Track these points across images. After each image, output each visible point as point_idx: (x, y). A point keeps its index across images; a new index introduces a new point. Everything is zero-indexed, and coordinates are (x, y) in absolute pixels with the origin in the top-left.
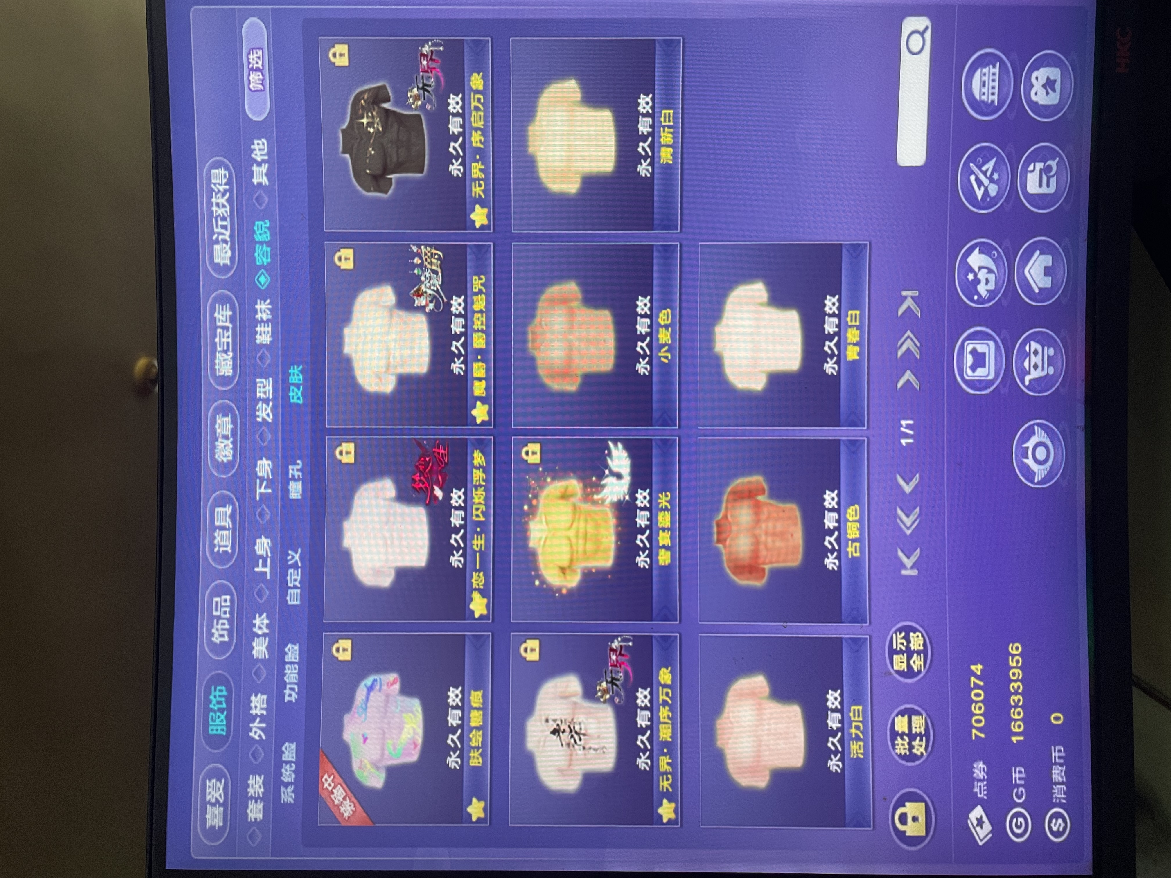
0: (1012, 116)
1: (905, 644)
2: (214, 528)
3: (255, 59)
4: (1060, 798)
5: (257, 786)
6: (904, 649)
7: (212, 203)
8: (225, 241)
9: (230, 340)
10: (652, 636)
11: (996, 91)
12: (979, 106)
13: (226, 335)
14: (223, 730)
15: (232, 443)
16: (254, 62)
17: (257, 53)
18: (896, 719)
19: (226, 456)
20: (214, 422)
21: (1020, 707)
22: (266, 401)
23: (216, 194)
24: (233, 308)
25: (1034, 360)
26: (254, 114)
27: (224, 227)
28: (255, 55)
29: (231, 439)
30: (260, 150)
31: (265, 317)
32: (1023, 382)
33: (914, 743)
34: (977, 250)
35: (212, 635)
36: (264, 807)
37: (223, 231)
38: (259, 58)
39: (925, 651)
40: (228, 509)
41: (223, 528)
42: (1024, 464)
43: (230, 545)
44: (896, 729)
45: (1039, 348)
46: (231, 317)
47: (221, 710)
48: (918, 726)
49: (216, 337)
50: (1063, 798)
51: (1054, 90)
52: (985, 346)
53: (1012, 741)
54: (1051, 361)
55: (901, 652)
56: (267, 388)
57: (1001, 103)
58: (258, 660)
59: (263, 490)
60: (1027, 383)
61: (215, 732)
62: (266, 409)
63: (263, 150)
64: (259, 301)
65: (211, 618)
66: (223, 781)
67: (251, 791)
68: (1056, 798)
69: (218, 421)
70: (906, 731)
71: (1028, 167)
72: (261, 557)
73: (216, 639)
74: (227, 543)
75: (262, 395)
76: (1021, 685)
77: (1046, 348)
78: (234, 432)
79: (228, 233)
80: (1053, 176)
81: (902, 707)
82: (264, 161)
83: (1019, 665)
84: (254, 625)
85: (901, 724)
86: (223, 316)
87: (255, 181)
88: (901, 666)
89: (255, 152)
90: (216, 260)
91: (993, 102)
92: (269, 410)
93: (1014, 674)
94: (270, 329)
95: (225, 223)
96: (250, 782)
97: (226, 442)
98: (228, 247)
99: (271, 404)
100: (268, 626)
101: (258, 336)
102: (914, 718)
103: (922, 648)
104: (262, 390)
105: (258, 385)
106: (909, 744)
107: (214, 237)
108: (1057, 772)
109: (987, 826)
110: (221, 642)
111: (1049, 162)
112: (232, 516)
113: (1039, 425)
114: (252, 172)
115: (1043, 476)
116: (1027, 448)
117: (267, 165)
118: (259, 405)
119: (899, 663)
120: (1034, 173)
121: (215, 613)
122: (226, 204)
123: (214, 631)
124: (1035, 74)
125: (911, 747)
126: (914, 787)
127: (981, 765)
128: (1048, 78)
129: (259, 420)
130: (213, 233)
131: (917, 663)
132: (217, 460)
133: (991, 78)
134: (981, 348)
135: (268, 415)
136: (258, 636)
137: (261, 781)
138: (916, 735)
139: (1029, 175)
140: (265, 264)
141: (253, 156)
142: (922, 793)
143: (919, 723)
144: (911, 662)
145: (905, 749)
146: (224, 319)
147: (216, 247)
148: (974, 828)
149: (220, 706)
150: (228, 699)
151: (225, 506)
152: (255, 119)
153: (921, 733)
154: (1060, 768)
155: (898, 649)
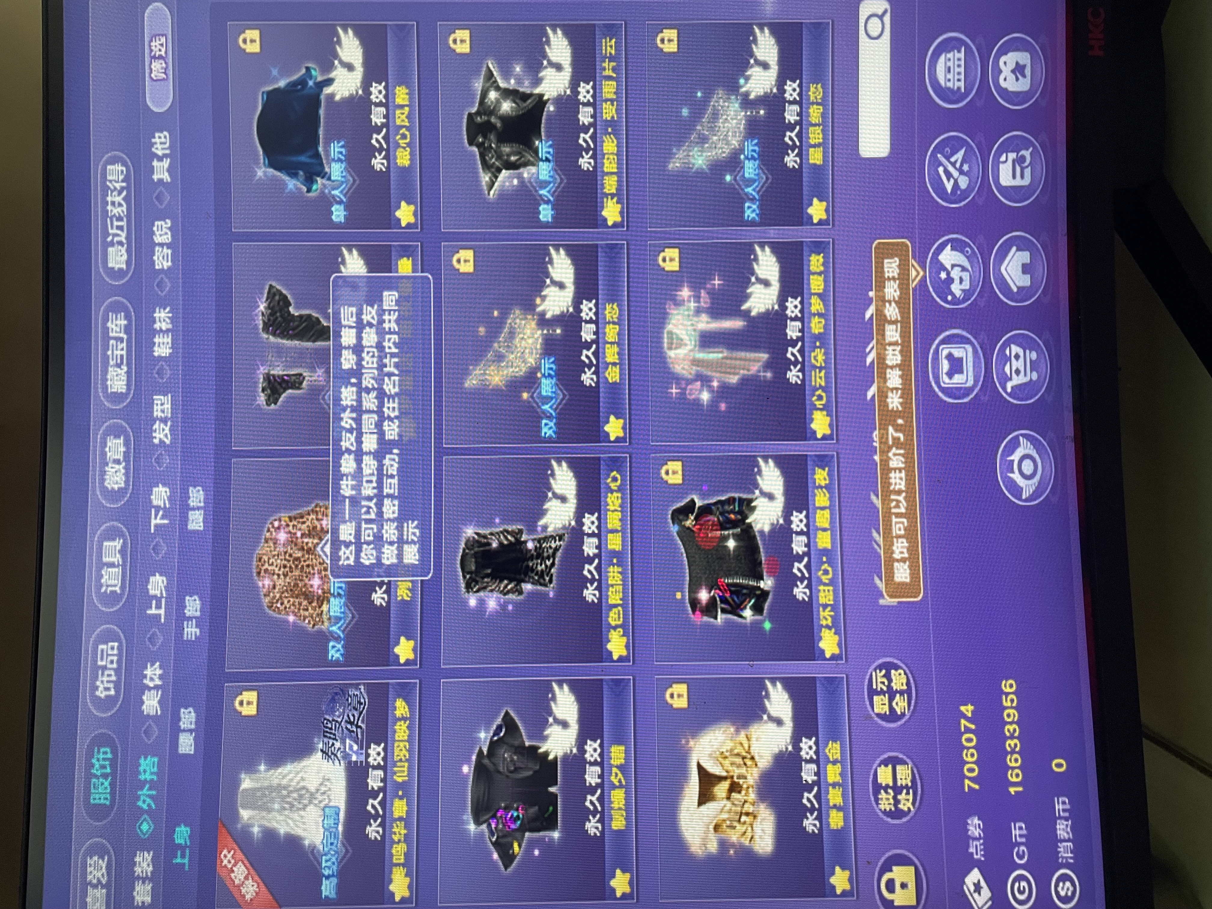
0: (979, 104)
1: (886, 683)
2: (102, 565)
3: (158, 46)
4: (1066, 858)
5: (145, 865)
6: (885, 688)
7: (107, 202)
8: (120, 243)
9: (124, 353)
10: (602, 680)
11: (962, 77)
12: (945, 93)
13: (120, 347)
14: (106, 799)
15: (125, 468)
16: (157, 49)
17: (160, 40)
18: (879, 770)
19: (117, 483)
20: (104, 444)
21: (1017, 753)
22: (164, 421)
23: (112, 192)
24: (127, 317)
25: (1015, 364)
26: (157, 106)
27: (120, 228)
28: (158, 42)
29: (124, 464)
30: (161, 143)
31: (164, 327)
32: (1004, 389)
33: (899, 797)
34: (949, 247)
35: (97, 688)
36: (152, 888)
37: (119, 232)
38: (162, 45)
39: (908, 691)
40: (118, 544)
41: (112, 565)
42: (1010, 478)
43: (120, 585)
44: (879, 781)
45: (1020, 351)
46: (126, 326)
47: (105, 776)
48: (903, 777)
49: (108, 349)
50: (1071, 858)
51: (1024, 76)
52: (962, 350)
53: (1010, 793)
54: (1034, 365)
55: (882, 692)
56: (166, 406)
57: (968, 91)
58: (148, 715)
59: (158, 521)
60: (1009, 390)
61: (97, 801)
62: (163, 430)
63: (165, 143)
64: (157, 310)
65: (96, 668)
66: (106, 858)
67: (138, 870)
68: (1063, 857)
69: (109, 444)
70: (891, 784)
71: (1000, 156)
72: (155, 597)
73: (101, 693)
74: (116, 582)
75: (160, 414)
76: (1017, 728)
77: (1028, 352)
78: (126, 454)
79: (124, 235)
80: (1027, 167)
81: (885, 756)
82: (165, 156)
83: (1014, 704)
84: (145, 676)
85: (884, 775)
86: (116, 325)
87: (155, 177)
88: (882, 709)
89: (155, 146)
90: (110, 265)
91: (959, 88)
92: (167, 431)
93: (1009, 716)
94: (169, 340)
95: (120, 223)
96: (137, 859)
97: (117, 466)
98: (123, 250)
99: (169, 423)
100: (161, 677)
101: (156, 348)
102: (899, 768)
103: (905, 687)
104: (159, 407)
105: (155, 402)
106: (895, 798)
107: (109, 239)
108: (1062, 827)
109: (986, 893)
110: (107, 697)
111: (1023, 152)
112: (123, 552)
113: (1023, 435)
114: (153, 167)
115: (1031, 491)
116: (1013, 461)
117: (169, 160)
118: (156, 426)
119: (880, 705)
120: (1005, 165)
121: (100, 663)
122: (123, 203)
123: (98, 683)
124: (1003, 59)
125: (897, 802)
126: (900, 848)
127: (976, 821)
128: (1017, 63)
129: (156, 441)
130: (108, 235)
131: (900, 704)
132: (107, 488)
133: (956, 63)
134: (958, 353)
135: (166, 436)
136: (150, 689)
137: (150, 858)
138: (902, 787)
139: (1001, 166)
140: (165, 268)
141: (153, 150)
142: (911, 856)
143: (904, 774)
144: (894, 704)
145: (890, 804)
146: (118, 330)
147: (110, 249)
148: (972, 895)
149: (104, 771)
150: (113, 763)
151: (114, 540)
152: (156, 110)
153: (907, 785)
154: (1065, 823)
155: (879, 689)
